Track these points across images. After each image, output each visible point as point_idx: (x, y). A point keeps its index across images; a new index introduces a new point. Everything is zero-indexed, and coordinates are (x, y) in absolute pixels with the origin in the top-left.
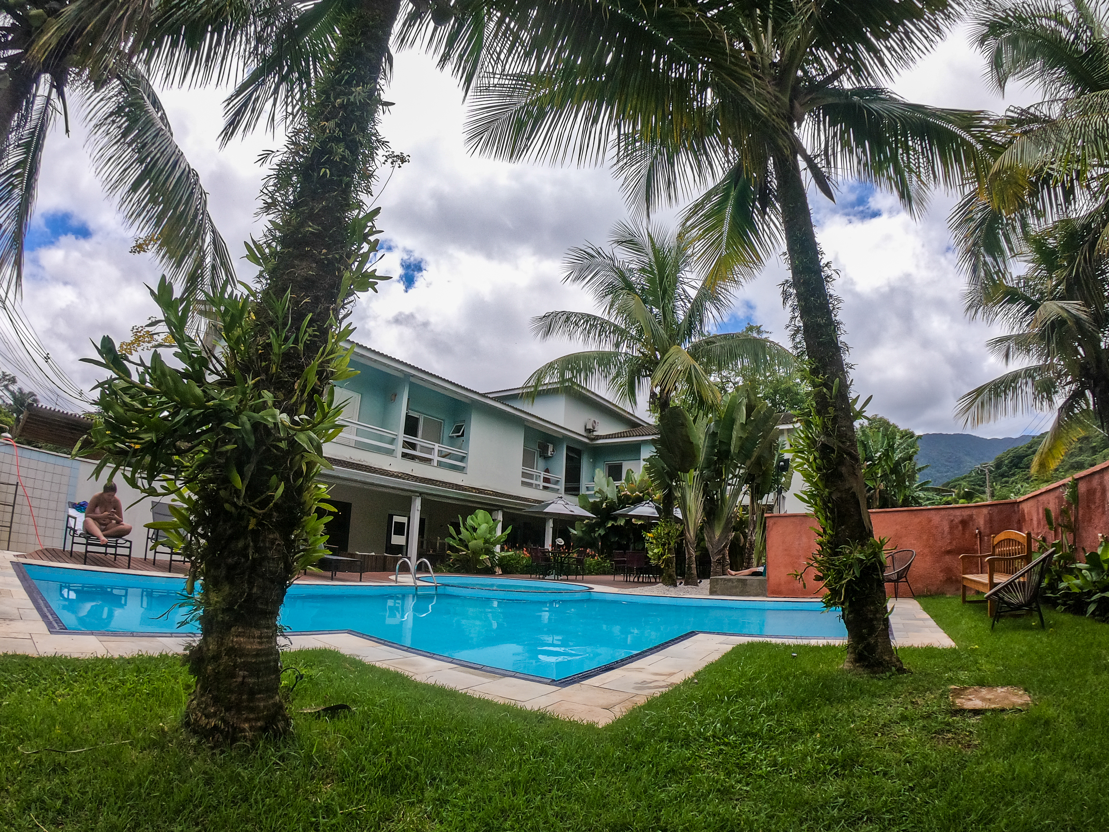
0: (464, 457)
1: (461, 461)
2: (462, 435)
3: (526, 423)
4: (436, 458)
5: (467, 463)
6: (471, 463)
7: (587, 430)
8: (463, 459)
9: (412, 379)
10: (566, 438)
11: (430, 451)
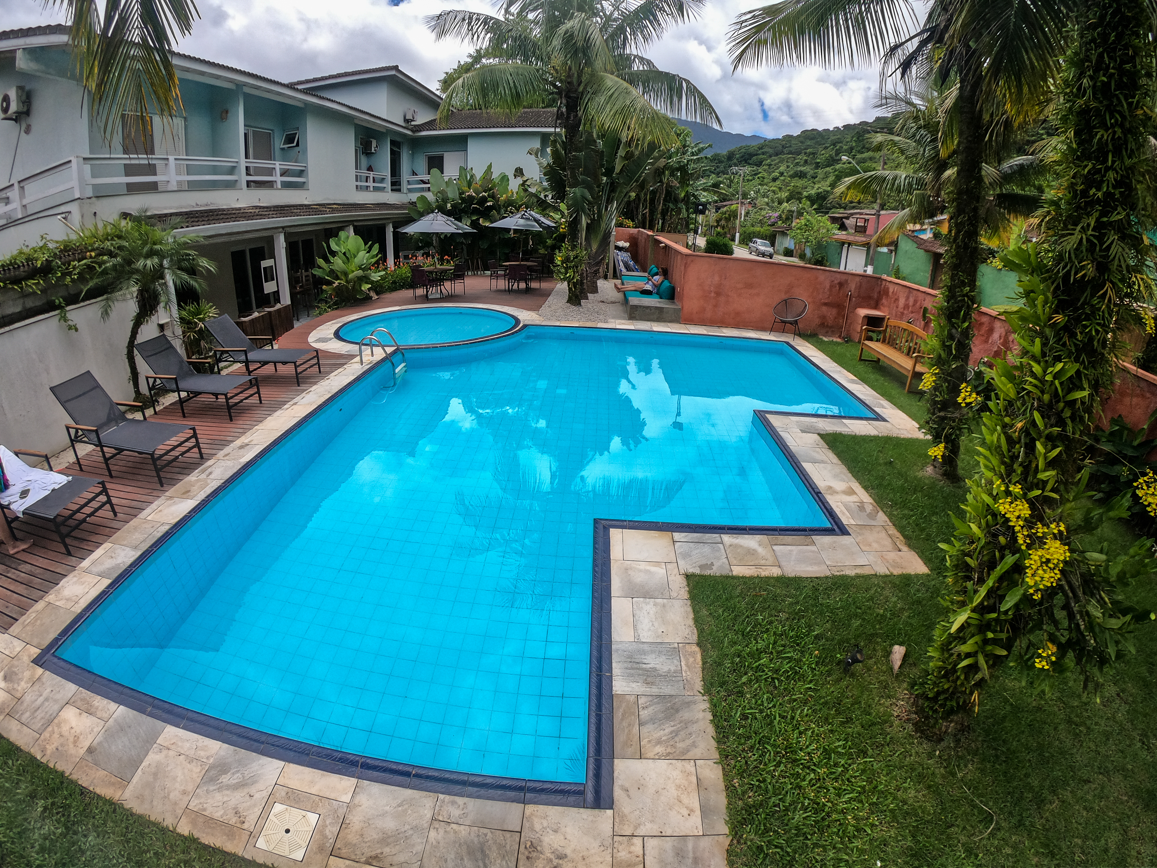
0: (302, 171)
1: (299, 177)
2: (298, 145)
3: (356, 121)
4: (278, 179)
5: (307, 177)
6: (313, 177)
7: (407, 121)
8: (301, 173)
9: (246, 90)
10: (389, 131)
11: (270, 172)
